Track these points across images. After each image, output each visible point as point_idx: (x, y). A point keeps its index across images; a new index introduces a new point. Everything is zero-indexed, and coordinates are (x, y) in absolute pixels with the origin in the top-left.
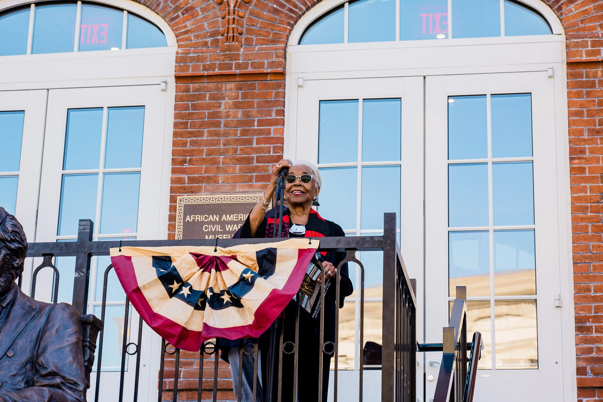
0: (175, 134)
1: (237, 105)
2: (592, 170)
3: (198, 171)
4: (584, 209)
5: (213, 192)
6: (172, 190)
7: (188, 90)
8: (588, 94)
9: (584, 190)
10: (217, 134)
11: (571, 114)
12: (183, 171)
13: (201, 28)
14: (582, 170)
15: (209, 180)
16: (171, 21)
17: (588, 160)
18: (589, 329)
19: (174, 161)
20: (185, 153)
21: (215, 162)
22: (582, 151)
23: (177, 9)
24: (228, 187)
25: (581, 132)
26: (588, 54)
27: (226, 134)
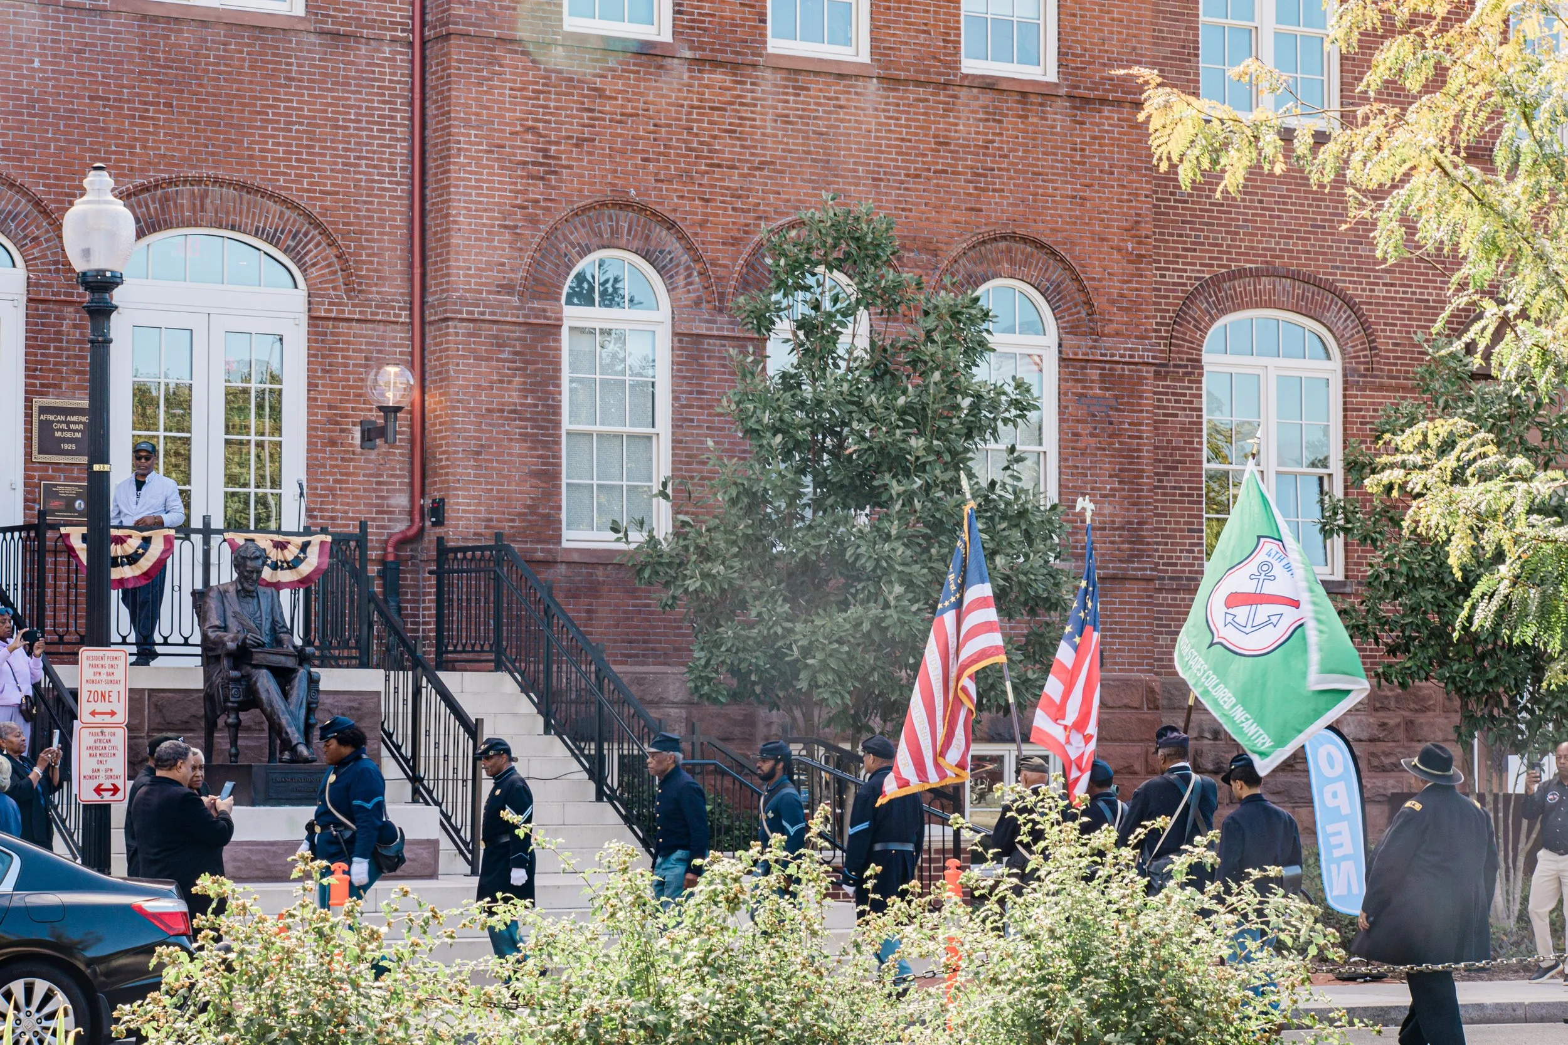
0: (27, 346)
1: (75, 326)
2: (322, 400)
3: (47, 378)
4: (316, 429)
5: (58, 396)
6: (26, 392)
7: (37, 309)
8: (323, 341)
9: (316, 414)
10: (61, 349)
11: (309, 356)
12: (36, 377)
13: (44, 256)
14: (316, 399)
15: (55, 386)
16: (20, 248)
17: (320, 392)
18: (315, 517)
19: (27, 369)
20: (37, 362)
21: (60, 372)
22: (317, 385)
23: (25, 237)
24: (69, 394)
25: (316, 371)
26: (326, 311)
27: (67, 349)
